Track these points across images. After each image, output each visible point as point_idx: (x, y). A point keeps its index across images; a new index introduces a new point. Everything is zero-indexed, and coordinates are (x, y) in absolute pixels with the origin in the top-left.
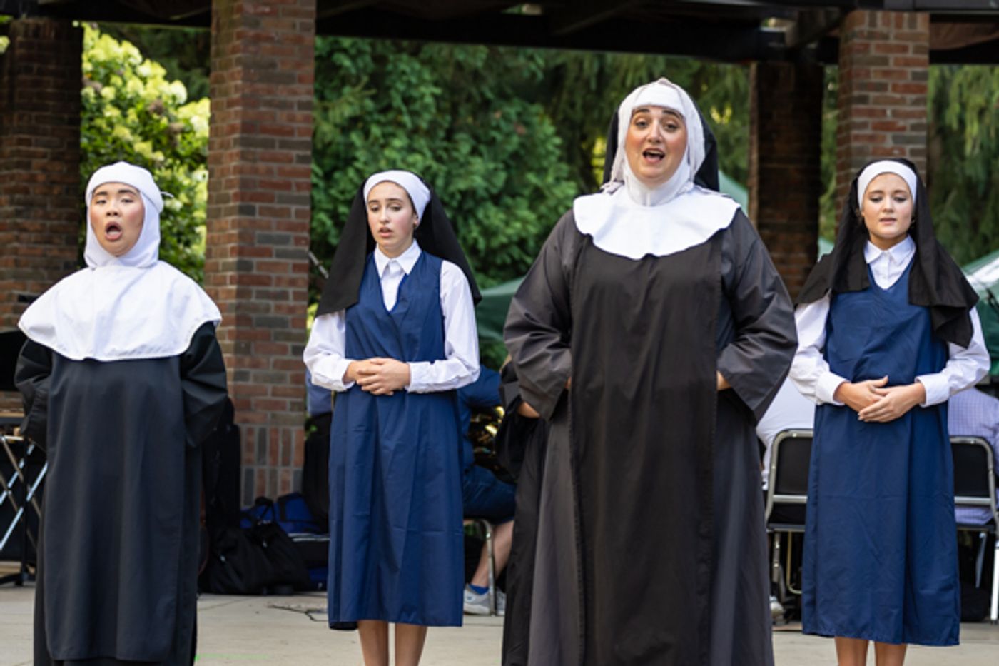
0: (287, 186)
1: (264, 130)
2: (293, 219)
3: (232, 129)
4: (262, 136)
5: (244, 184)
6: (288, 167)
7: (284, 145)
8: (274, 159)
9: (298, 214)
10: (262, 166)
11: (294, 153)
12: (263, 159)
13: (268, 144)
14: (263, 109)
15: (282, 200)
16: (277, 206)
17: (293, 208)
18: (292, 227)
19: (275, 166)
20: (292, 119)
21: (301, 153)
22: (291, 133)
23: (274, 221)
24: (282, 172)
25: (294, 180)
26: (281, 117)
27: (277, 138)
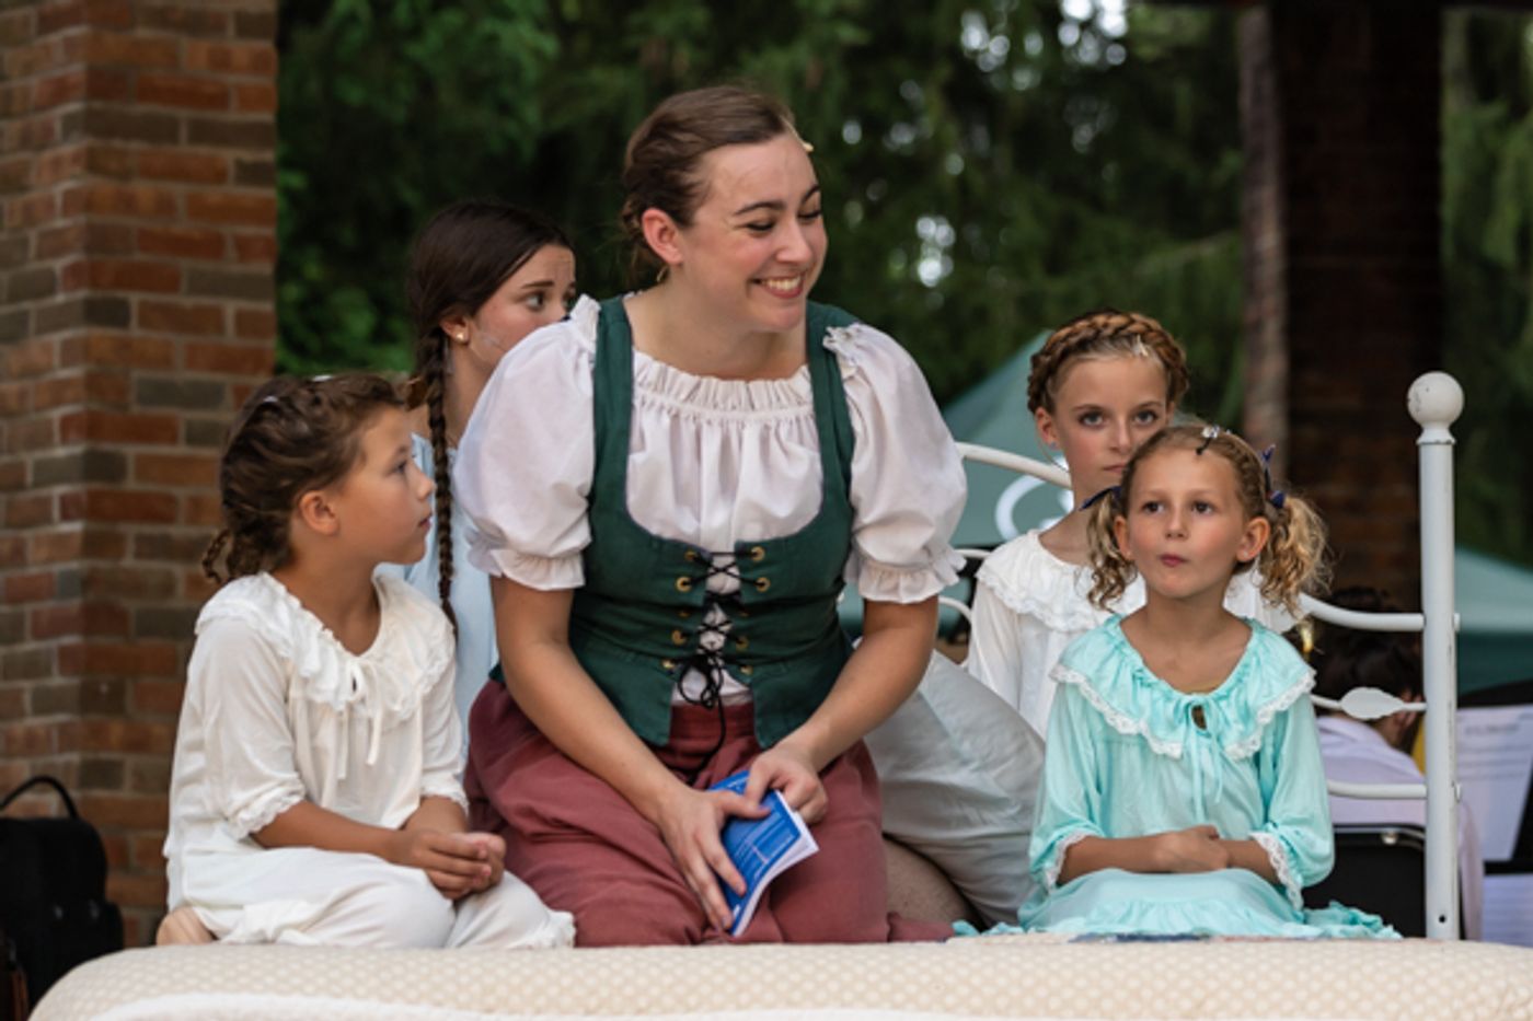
0: (212, 247)
1: (148, 92)
2: (231, 338)
3: (60, 91)
4: (141, 109)
5: (98, 240)
6: (214, 194)
7: (201, 133)
8: (178, 173)
9: (245, 323)
10: (143, 189)
11: (229, 156)
12: (148, 173)
13: (161, 131)
14: (143, 33)
15: (201, 285)
16: (187, 301)
17: (231, 307)
18: (228, 361)
19: (179, 190)
20: (221, 62)
21: (248, 156)
22: (219, 100)
23: (180, 342)
24: (198, 209)
25: (231, 230)
26: (194, 54)
27: (184, 114)
